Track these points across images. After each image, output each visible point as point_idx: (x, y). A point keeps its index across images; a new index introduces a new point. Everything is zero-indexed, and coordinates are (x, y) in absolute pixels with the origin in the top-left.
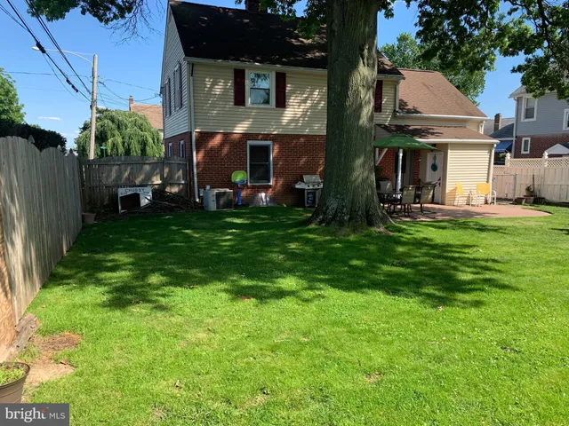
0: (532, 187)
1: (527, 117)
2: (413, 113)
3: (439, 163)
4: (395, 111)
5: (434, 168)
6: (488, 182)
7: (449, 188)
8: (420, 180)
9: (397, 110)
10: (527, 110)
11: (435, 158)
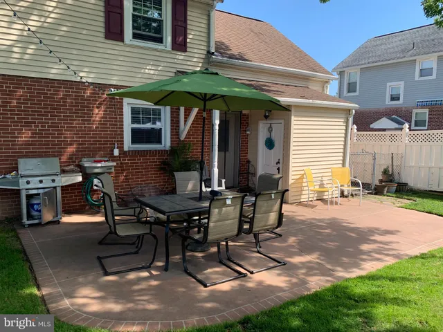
0: (390, 170)
1: (349, 91)
2: (237, 59)
3: (277, 137)
4: (208, 52)
5: (270, 144)
6: (344, 165)
7: (293, 177)
8: (248, 162)
9: (213, 50)
10: (349, 84)
11: (270, 129)
